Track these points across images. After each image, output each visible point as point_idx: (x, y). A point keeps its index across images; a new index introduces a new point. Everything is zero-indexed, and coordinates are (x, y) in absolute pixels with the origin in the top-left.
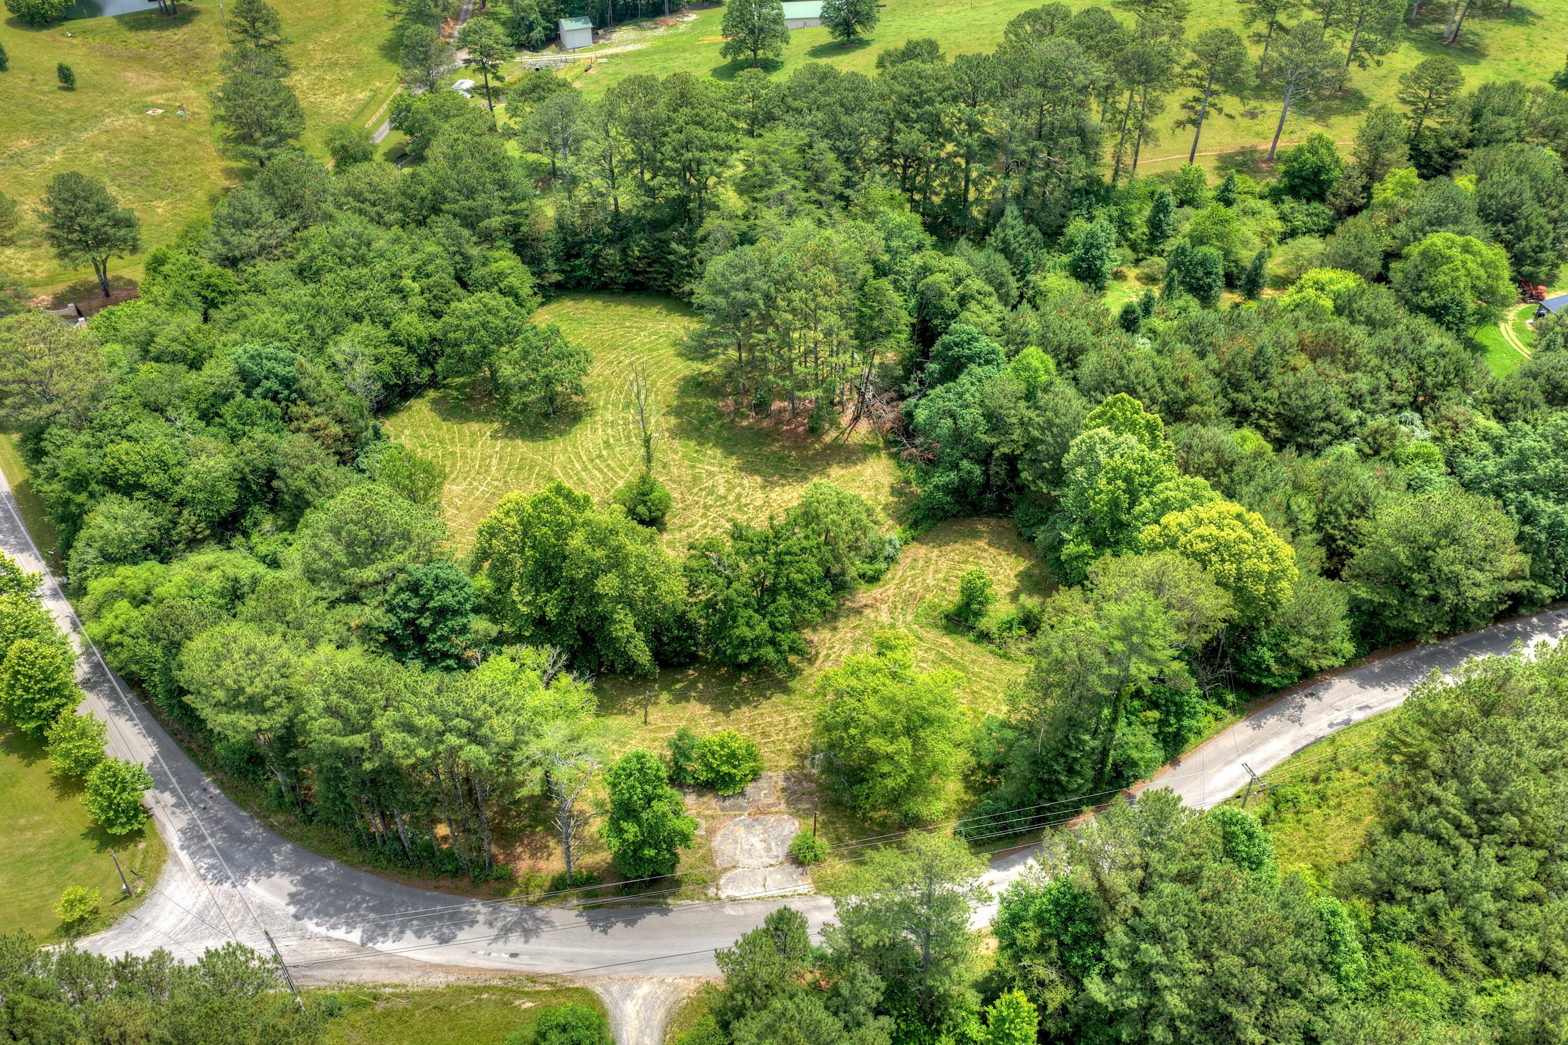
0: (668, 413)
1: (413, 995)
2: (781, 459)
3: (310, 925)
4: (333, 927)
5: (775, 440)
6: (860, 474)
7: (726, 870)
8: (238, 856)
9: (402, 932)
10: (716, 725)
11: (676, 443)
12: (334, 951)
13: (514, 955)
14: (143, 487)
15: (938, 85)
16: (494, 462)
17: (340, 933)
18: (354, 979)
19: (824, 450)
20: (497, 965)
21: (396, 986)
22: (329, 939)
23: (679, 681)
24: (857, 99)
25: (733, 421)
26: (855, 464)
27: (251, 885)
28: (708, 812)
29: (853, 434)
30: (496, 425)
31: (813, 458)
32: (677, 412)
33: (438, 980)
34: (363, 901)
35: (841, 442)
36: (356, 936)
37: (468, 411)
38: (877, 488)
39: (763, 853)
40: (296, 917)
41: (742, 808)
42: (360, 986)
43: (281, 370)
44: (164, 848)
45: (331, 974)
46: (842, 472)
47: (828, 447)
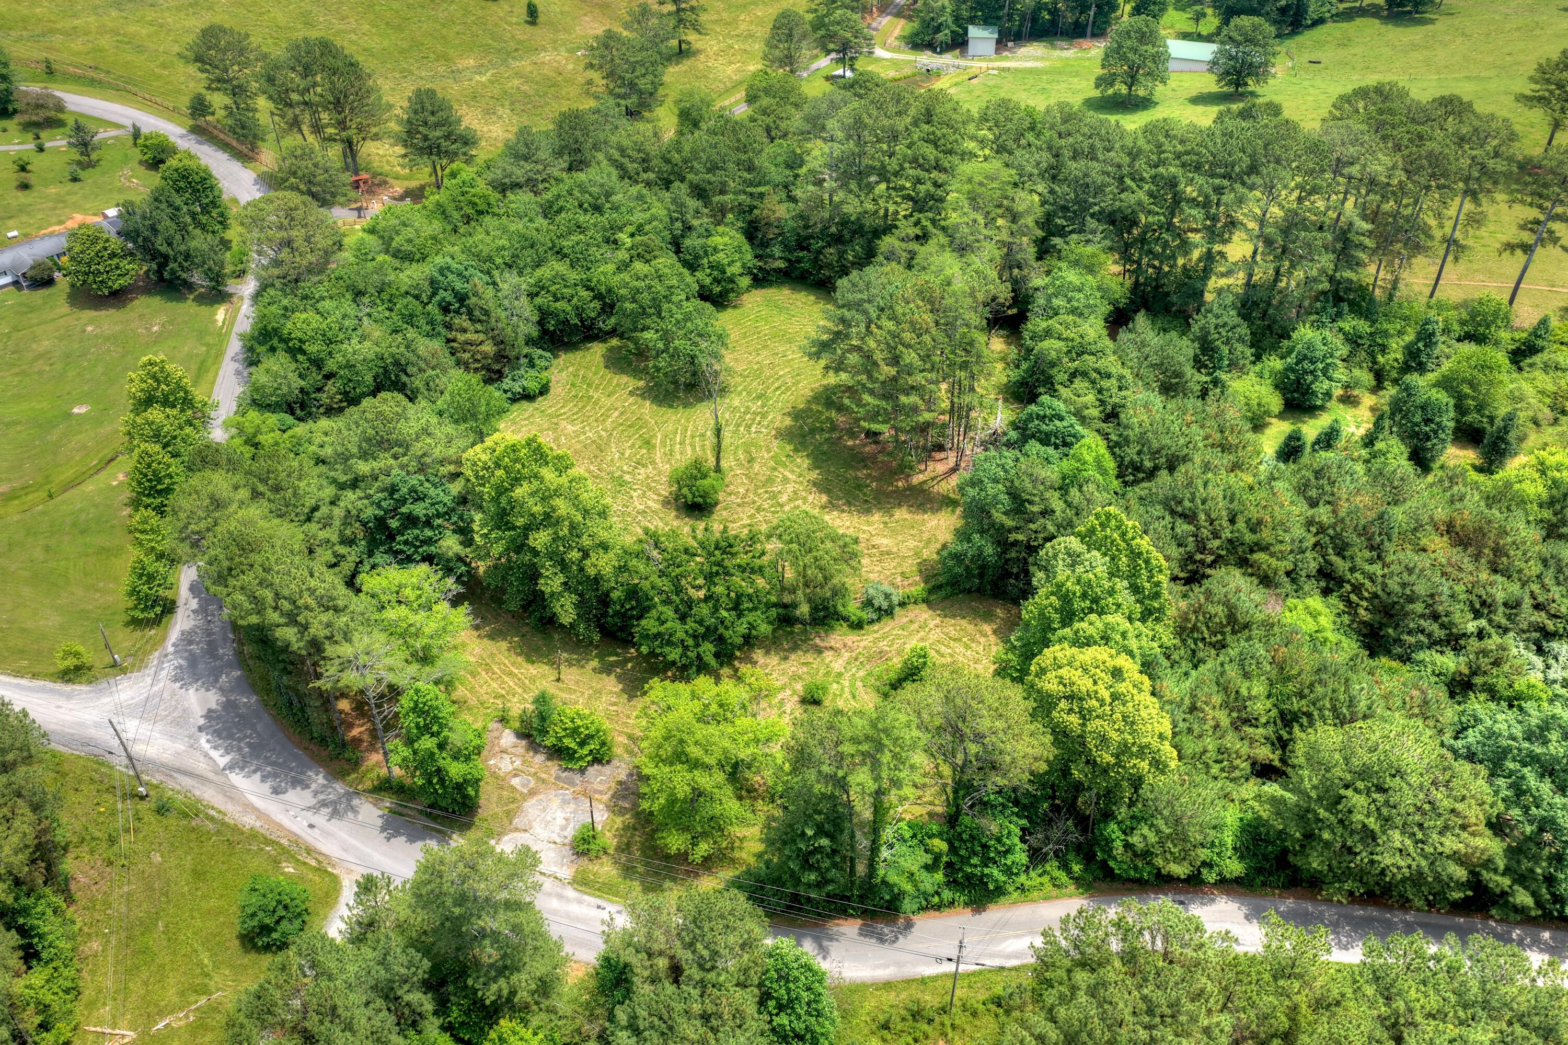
0: (789, 414)
1: (224, 824)
2: (859, 487)
3: (203, 740)
4: (215, 748)
5: (866, 467)
6: (923, 523)
7: (517, 830)
8: (201, 666)
9: (255, 772)
10: (615, 704)
11: (776, 443)
12: (202, 766)
13: (311, 826)
14: (303, 352)
15: (1179, 148)
16: (616, 414)
17: (215, 754)
18: (197, 793)
19: (905, 490)
20: (294, 828)
21: (220, 812)
22: (206, 755)
23: (617, 655)
24: (1092, 147)
25: (840, 438)
26: (925, 512)
27: (192, 691)
28: (544, 776)
29: (943, 483)
30: (641, 383)
31: (888, 495)
32: (797, 415)
33: (249, 821)
34: (250, 737)
35: (926, 487)
36: (223, 761)
37: (630, 364)
38: (929, 542)
39: (557, 830)
40: (200, 729)
41: (573, 784)
42: (199, 801)
43: (459, 285)
44: (164, 639)
45: (186, 781)
46: (908, 516)
47: (911, 488)
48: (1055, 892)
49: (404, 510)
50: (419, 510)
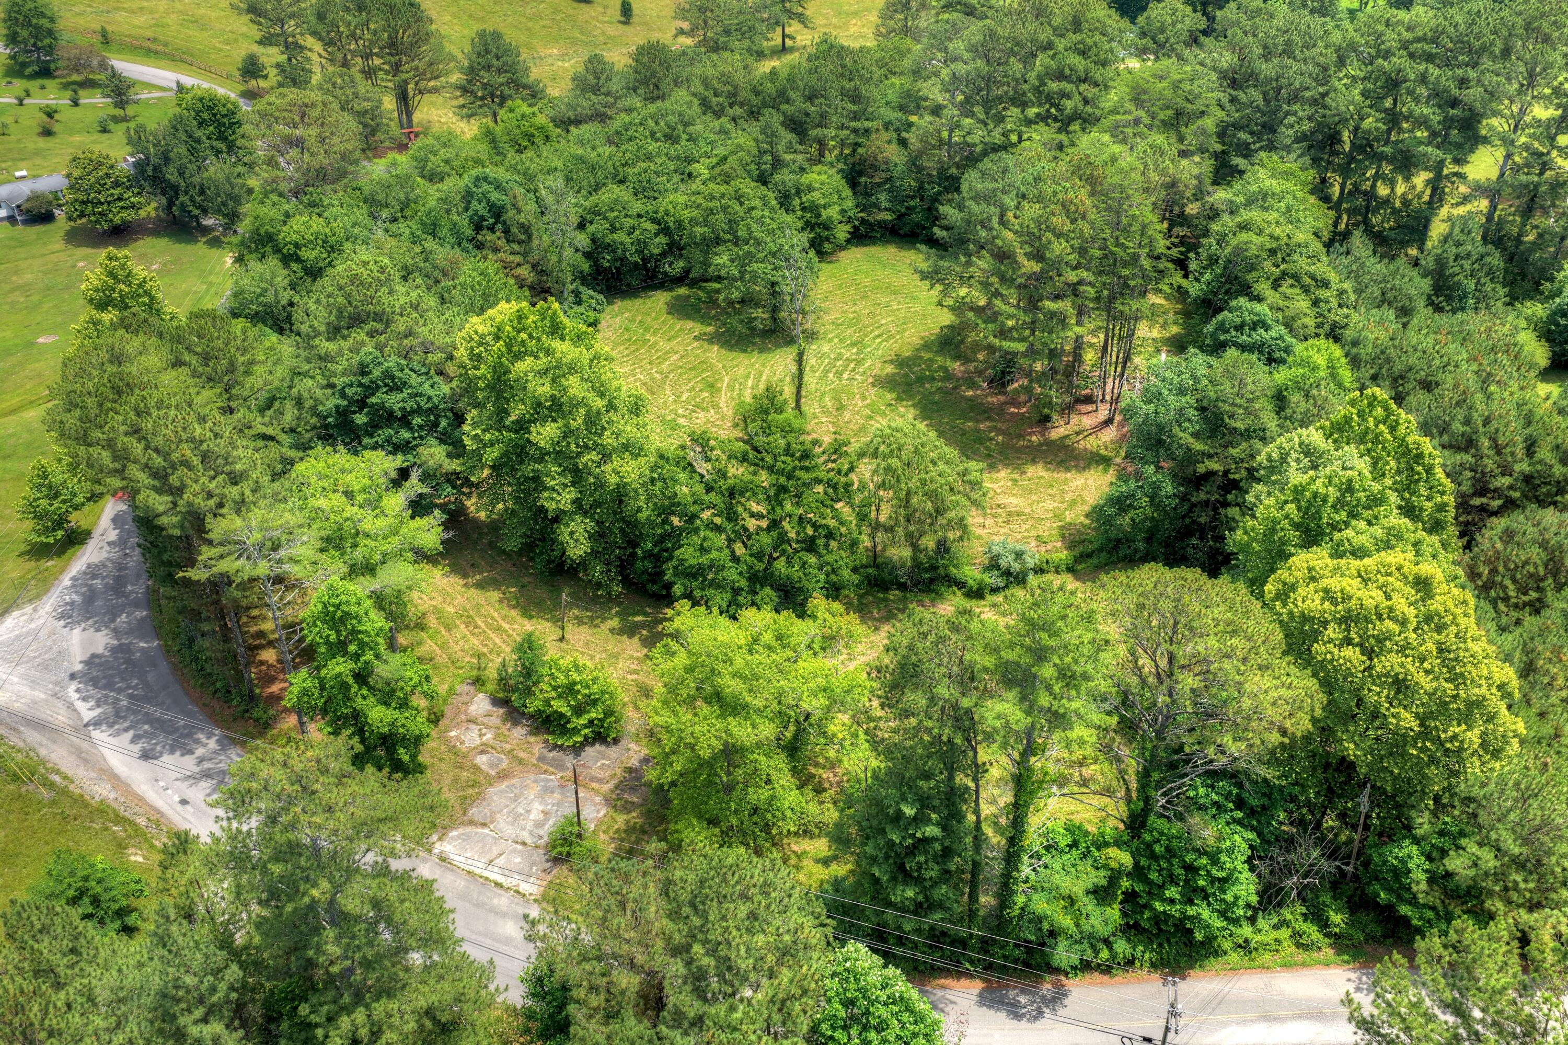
0: (891, 362)
1: (65, 792)
2: (980, 440)
3: (72, 691)
4: (84, 699)
5: (989, 418)
6: (1065, 482)
7: (472, 823)
8: (99, 603)
9: (126, 730)
10: (635, 672)
11: (873, 391)
12: (61, 718)
13: (184, 802)
14: (298, 260)
15: (1408, 36)
16: (676, 357)
17: (82, 706)
18: (43, 752)
19: (1041, 445)
20: (160, 804)
21: (65, 777)
22: (71, 706)
23: (645, 614)
24: (1288, 43)
25: (955, 388)
26: (1068, 470)
27: (77, 631)
28: (522, 755)
29: (1091, 439)
30: (710, 329)
31: (1018, 450)
32: (901, 362)
33: (102, 791)
34: (135, 688)
35: (1068, 442)
36: (87, 712)
37: (699, 311)
38: (1073, 503)
39: (530, 825)
40: (73, 676)
41: (560, 766)
42: (43, 762)
43: (495, 196)
44: (63, 570)
45: (33, 737)
46: (1044, 474)
47: (1050, 444)
48: (1301, 956)
49: (373, 400)
50: (394, 401)
